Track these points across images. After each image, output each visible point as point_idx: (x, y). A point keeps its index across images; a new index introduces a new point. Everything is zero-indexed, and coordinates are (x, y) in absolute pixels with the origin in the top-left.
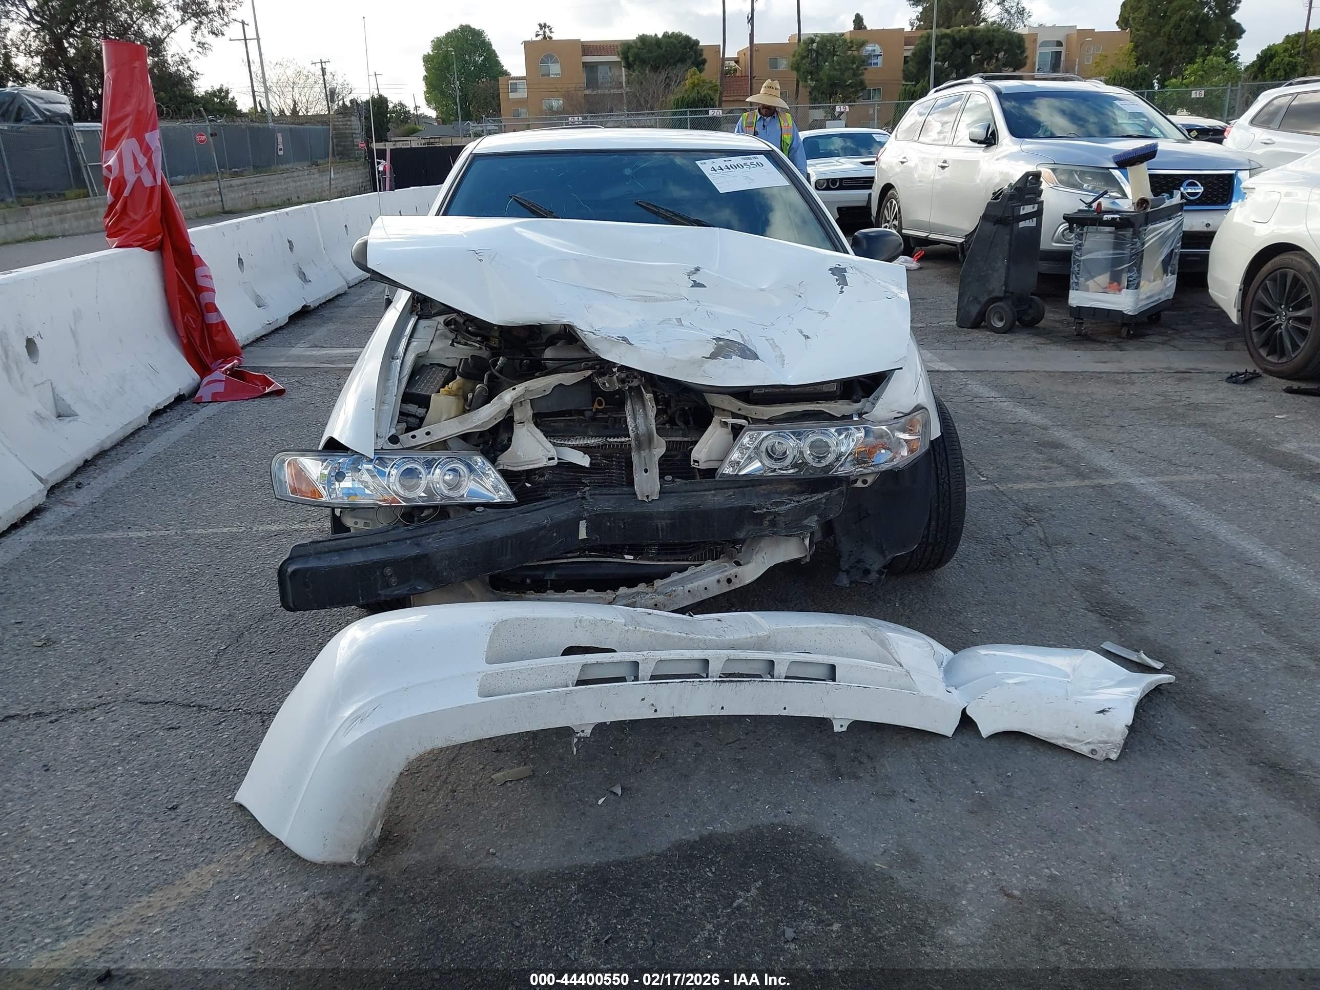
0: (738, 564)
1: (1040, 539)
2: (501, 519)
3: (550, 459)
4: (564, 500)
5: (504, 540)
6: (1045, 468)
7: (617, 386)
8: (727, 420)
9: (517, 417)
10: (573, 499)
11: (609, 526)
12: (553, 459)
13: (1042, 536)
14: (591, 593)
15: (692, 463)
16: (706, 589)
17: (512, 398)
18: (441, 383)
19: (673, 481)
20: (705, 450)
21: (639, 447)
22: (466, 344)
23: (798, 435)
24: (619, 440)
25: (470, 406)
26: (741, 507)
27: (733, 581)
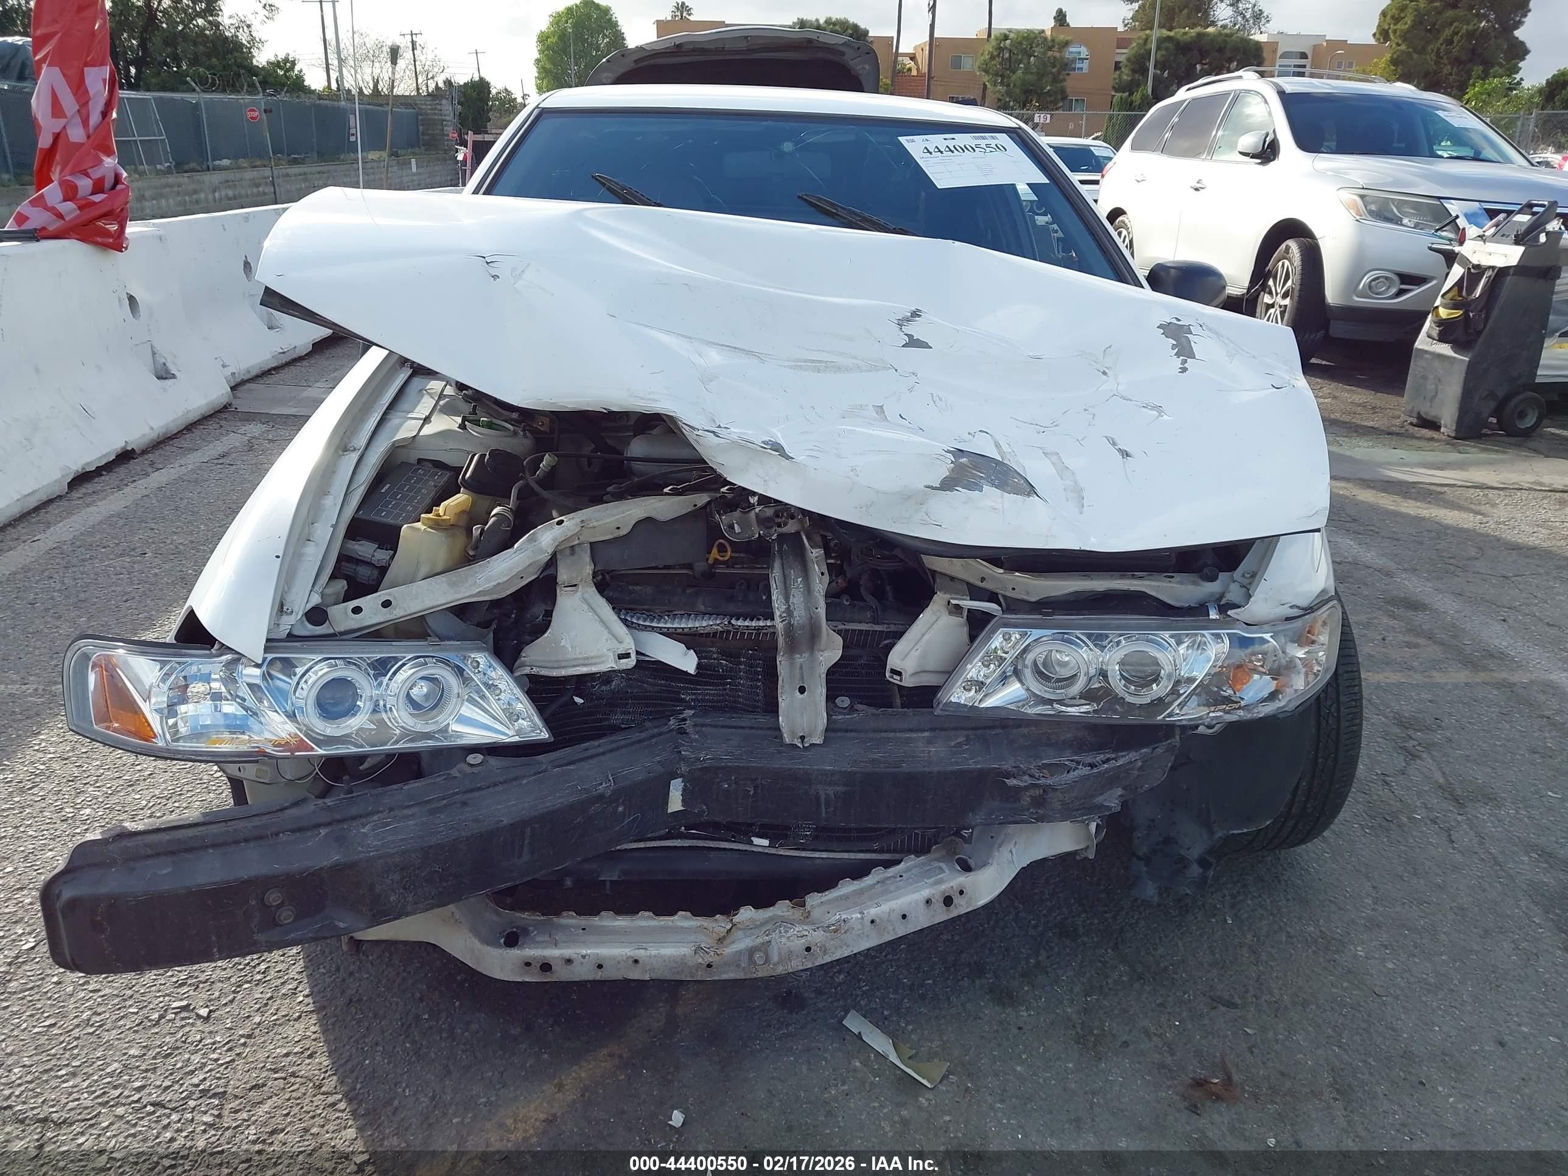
0: (967, 868)
1: (1440, 787)
2: (515, 779)
3: (622, 656)
4: (643, 735)
5: (517, 828)
6: (1409, 645)
7: (756, 532)
8: (961, 603)
9: (563, 576)
10: (660, 734)
11: (727, 790)
12: (627, 656)
13: (1441, 780)
14: (686, 918)
15: (888, 674)
16: (904, 917)
17: (554, 540)
18: (428, 501)
19: (851, 709)
20: (915, 654)
21: (793, 647)
22: (490, 426)
23: (1098, 641)
24: (754, 623)
25: (476, 548)
26: (981, 771)
27: (955, 901)
